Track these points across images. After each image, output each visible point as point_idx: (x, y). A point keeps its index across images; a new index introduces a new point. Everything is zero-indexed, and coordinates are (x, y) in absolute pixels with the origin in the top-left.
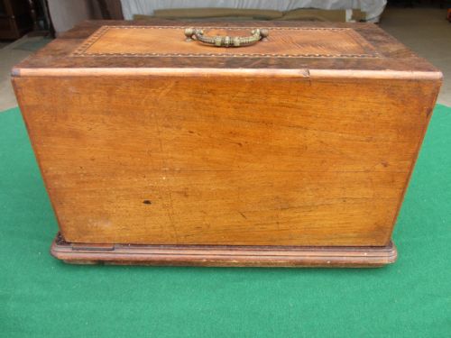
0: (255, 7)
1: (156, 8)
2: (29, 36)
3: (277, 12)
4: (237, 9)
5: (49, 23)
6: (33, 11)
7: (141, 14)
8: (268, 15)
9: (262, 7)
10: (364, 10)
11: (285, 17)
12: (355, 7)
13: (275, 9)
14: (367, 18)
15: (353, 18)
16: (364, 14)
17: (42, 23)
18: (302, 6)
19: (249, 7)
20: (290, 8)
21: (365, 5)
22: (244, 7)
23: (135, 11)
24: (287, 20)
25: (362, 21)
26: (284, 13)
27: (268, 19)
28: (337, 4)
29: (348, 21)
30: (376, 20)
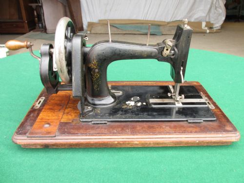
0: (152, 19)
1: (100, 19)
2: (34, 31)
3: (165, 22)
4: (143, 20)
6: (36, 19)
7: (92, 21)
8: (159, 23)
9: (156, 20)
10: (212, 22)
11: (169, 25)
12: (207, 20)
13: (164, 20)
14: (214, 26)
15: (206, 26)
16: (213, 24)
17: (40, 25)
18: (178, 19)
19: (149, 19)
20: (171, 21)
21: (213, 19)
22: (146, 19)
23: (89, 20)
24: (170, 26)
25: (211, 28)
26: (168, 23)
27: (159, 26)
28: (197, 19)
29: (203, 28)
30: (219, 28)
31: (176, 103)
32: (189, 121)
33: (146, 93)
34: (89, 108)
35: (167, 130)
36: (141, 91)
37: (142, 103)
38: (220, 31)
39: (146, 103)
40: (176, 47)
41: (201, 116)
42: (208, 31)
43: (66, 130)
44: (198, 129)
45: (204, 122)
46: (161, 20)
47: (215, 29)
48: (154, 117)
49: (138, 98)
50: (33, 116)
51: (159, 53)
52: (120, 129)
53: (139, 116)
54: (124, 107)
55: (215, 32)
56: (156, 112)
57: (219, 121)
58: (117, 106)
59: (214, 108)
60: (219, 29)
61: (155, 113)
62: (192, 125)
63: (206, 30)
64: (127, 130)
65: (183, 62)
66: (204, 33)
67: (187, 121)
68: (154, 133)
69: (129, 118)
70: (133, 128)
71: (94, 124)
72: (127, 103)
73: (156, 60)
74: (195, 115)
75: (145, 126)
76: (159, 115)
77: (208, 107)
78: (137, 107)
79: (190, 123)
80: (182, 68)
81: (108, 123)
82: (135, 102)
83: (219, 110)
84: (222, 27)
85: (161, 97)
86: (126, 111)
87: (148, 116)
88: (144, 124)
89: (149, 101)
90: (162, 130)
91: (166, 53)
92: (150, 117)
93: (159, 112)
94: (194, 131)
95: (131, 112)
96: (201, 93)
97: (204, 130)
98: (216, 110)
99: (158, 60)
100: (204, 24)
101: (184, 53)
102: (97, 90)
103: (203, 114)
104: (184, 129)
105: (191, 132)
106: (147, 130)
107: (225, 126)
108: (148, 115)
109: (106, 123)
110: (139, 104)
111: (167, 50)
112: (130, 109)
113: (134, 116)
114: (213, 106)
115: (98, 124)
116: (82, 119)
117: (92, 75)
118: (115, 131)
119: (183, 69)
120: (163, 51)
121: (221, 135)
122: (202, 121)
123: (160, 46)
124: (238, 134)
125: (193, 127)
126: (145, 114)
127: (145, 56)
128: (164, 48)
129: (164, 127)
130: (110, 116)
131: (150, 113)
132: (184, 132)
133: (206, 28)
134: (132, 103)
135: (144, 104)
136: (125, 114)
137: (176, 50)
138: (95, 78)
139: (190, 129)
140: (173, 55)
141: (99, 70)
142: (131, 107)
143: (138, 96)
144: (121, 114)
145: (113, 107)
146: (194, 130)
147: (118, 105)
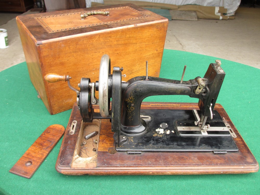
3: (175, 5)
4: (152, 3)
5: (43, 4)
7: (96, 2)
8: (170, 7)
9: (166, 3)
10: (226, 7)
11: (179, 9)
12: (221, 5)
13: (174, 4)
14: (227, 13)
15: (219, 12)
16: (226, 10)
18: (190, 3)
19: (158, 2)
20: (182, 4)
21: (227, 4)
22: (155, 2)
24: (181, 11)
25: (224, 14)
26: (179, 7)
27: (169, 9)
28: (210, 3)
29: (216, 13)
30: (233, 14)
31: (202, 131)
32: (215, 152)
33: (173, 119)
34: (124, 138)
35: (196, 162)
36: (168, 116)
37: (171, 131)
38: (233, 17)
39: (175, 131)
40: (208, 87)
41: (225, 147)
42: (221, 18)
43: (105, 160)
44: (222, 161)
45: (228, 153)
46: (171, 3)
47: (228, 15)
48: (183, 147)
49: (166, 124)
50: (71, 144)
51: (191, 91)
52: (154, 160)
53: (170, 146)
54: (155, 135)
55: (228, 19)
56: (184, 141)
57: (241, 152)
58: (147, 134)
59: (236, 137)
60: (233, 16)
61: (184, 143)
62: (217, 156)
63: (219, 16)
64: (160, 161)
65: (213, 100)
66: (217, 19)
67: (213, 152)
68: (184, 165)
69: (161, 148)
70: (165, 159)
71: (130, 154)
72: (157, 130)
73: (188, 96)
74: (219, 145)
75: (176, 157)
76: (187, 145)
77: (231, 137)
78: (167, 135)
79: (215, 154)
80: (211, 104)
81: (143, 153)
82: (165, 130)
83: (240, 139)
84: (236, 13)
85: (188, 125)
86: (157, 141)
87: (178, 147)
88: (175, 155)
89: (177, 129)
90: (191, 161)
91: (198, 91)
92: (180, 147)
93: (187, 142)
94: (219, 163)
95: (162, 141)
96: (224, 118)
97: (228, 162)
98: (237, 139)
99: (190, 96)
100: (217, 10)
101: (215, 92)
102: (131, 121)
103: (226, 145)
104: (211, 161)
105: (217, 164)
106: (177, 161)
107: (246, 157)
108: (178, 145)
109: (140, 154)
110: (168, 132)
111: (200, 89)
112: (160, 138)
113: (165, 146)
114: (235, 135)
115: (133, 154)
116: (118, 149)
117: (127, 108)
118: (150, 162)
119: (212, 106)
120: (196, 89)
121: (242, 167)
122: (226, 152)
123: (193, 85)
124: (257, 166)
125: (218, 158)
126: (175, 143)
127: (179, 93)
128: (197, 87)
129: (192, 158)
130: (143, 146)
131: (179, 143)
132: (210, 164)
133: (219, 14)
134: (161, 131)
135: (173, 132)
136: (157, 143)
137: (208, 89)
138: (131, 110)
139: (216, 161)
140: (204, 93)
141: (134, 104)
142: (161, 136)
143: (166, 123)
144: (153, 144)
145: (145, 135)
146: (219, 161)
147: (149, 133)
